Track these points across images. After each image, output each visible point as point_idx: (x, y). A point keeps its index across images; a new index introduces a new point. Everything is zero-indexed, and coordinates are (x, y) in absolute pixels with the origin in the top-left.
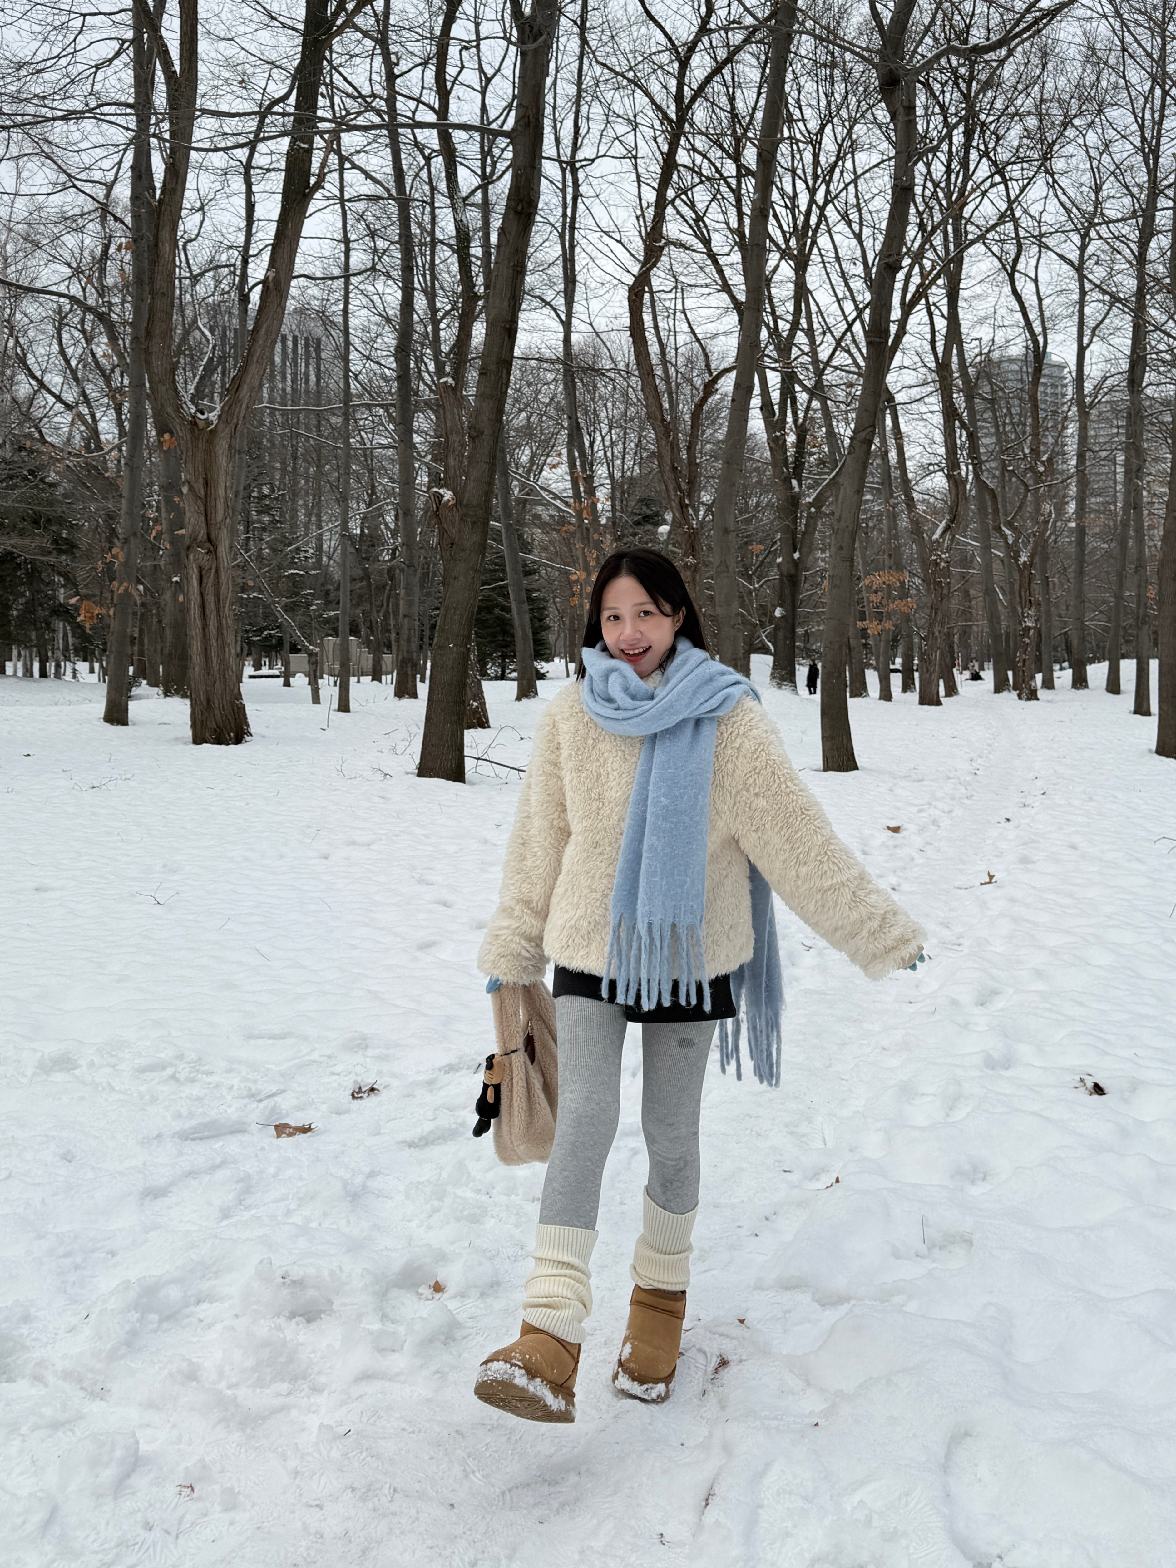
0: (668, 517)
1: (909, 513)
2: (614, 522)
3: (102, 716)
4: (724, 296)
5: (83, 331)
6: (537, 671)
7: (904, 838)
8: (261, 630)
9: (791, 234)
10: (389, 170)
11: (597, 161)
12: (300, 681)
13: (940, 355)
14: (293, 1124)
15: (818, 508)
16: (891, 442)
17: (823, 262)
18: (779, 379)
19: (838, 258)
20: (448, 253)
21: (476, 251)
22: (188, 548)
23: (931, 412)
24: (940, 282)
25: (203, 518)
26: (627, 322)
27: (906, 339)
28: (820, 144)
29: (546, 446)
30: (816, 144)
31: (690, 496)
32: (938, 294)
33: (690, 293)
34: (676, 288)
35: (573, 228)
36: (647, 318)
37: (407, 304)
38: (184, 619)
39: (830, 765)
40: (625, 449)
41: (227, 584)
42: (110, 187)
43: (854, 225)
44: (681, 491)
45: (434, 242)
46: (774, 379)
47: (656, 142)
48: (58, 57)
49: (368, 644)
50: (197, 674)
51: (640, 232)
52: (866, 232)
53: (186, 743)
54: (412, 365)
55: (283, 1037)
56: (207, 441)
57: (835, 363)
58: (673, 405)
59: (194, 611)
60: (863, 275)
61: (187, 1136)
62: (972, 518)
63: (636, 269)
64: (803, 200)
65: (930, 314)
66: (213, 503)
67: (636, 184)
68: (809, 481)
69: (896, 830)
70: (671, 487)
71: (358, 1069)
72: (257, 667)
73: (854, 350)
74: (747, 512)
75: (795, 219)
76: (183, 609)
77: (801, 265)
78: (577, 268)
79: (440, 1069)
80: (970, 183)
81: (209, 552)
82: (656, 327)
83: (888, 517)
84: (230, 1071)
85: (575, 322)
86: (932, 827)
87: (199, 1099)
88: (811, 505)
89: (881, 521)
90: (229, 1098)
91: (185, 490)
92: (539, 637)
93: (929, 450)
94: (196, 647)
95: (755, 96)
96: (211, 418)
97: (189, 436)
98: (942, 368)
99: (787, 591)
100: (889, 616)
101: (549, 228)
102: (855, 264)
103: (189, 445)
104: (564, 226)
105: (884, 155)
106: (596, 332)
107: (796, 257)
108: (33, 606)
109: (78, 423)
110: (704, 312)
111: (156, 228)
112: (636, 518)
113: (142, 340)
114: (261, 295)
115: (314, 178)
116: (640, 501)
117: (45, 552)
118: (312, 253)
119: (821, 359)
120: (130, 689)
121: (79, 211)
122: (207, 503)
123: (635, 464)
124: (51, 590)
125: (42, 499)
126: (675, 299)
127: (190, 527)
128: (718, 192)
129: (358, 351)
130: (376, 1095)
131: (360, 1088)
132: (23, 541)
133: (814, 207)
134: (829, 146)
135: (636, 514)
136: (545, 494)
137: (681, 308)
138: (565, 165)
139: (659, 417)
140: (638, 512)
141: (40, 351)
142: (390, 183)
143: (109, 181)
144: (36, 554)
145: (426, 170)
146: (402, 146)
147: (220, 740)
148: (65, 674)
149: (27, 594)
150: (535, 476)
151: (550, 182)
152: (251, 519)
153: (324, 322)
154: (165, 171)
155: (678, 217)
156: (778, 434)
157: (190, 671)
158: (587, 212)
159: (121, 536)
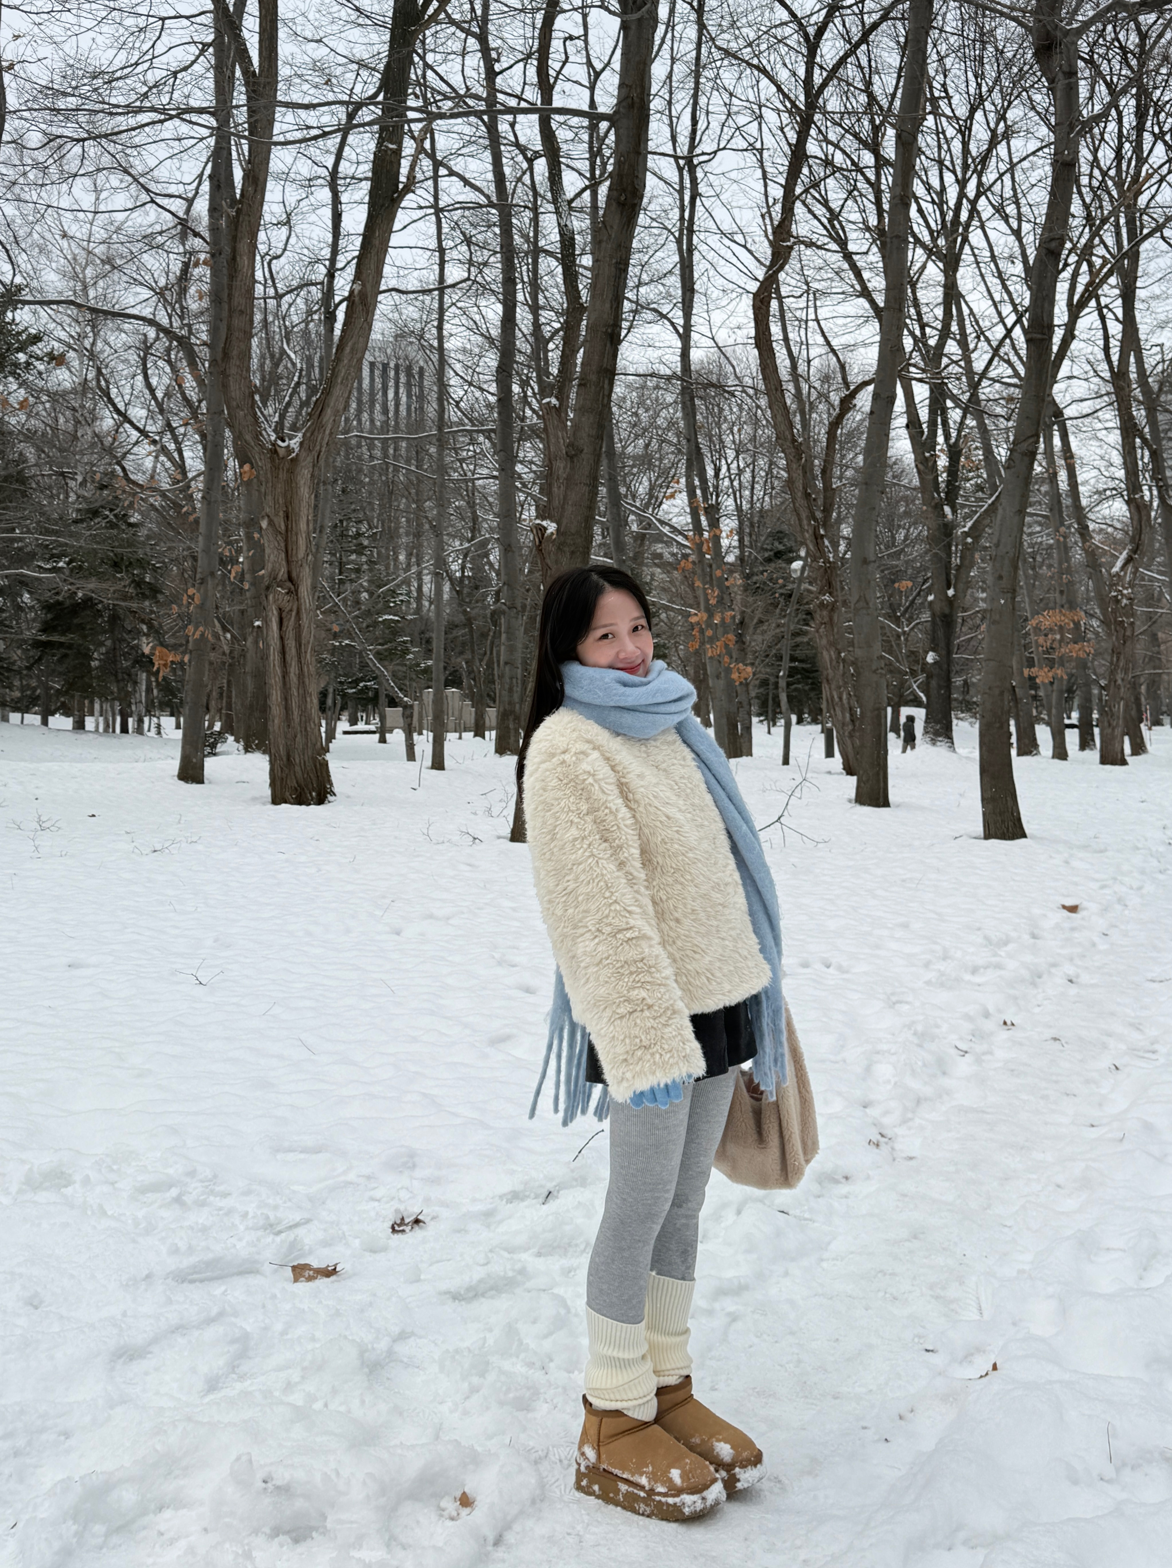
0: (803, 553)
1: (1084, 543)
2: (741, 559)
3: (176, 772)
4: (863, 302)
5: (169, 362)
7: (1083, 919)
8: (356, 682)
9: (938, 232)
10: (490, 176)
11: (719, 153)
12: (397, 737)
13: (1116, 364)
14: (315, 1264)
15: (976, 538)
16: (1060, 462)
17: (977, 263)
18: (927, 394)
19: (993, 257)
20: (554, 263)
21: (582, 260)
22: (268, 588)
23: (1106, 429)
24: (1113, 280)
25: (283, 555)
26: (752, 333)
27: (1075, 345)
28: (970, 130)
29: (666, 478)
30: (965, 131)
31: (825, 526)
32: (1110, 292)
33: (823, 301)
34: (807, 292)
35: (691, 232)
36: (775, 329)
37: (509, 320)
38: (264, 666)
39: (992, 831)
40: (753, 477)
41: (309, 627)
42: (190, 202)
43: (1011, 220)
44: (815, 520)
45: (537, 251)
46: (921, 392)
47: (783, 133)
48: (137, 64)
49: (471, 696)
50: (276, 727)
51: (766, 231)
52: (1025, 227)
53: (264, 804)
54: (516, 389)
55: (317, 1150)
56: (288, 471)
57: (992, 374)
58: (805, 423)
59: (274, 657)
60: (1023, 275)
61: (183, 1278)
62: (1159, 550)
63: (761, 274)
64: (952, 194)
65: (1103, 318)
66: (294, 538)
67: (762, 182)
68: (963, 509)
69: (1073, 909)
70: (804, 515)
71: (404, 1194)
72: (353, 721)
73: (1014, 359)
74: (894, 545)
75: (943, 215)
76: (264, 656)
77: (951, 263)
78: (696, 275)
79: (501, 1197)
80: (1146, 166)
81: (289, 592)
82: (786, 339)
83: (1058, 548)
84: (248, 1193)
85: (694, 335)
86: (1118, 907)
87: (204, 1230)
88: (966, 534)
89: (1050, 556)
90: (242, 1228)
91: (264, 524)
93: (1106, 473)
94: (276, 697)
95: (894, 82)
96: (292, 445)
97: (269, 466)
98: (1119, 377)
99: (940, 634)
100: (1062, 662)
101: (665, 232)
102: (1013, 262)
103: (269, 475)
104: (681, 231)
105: (1042, 141)
106: (719, 348)
107: (945, 256)
108: (115, 656)
109: (162, 458)
110: (840, 321)
111: (235, 239)
112: (766, 555)
113: (220, 361)
114: (346, 313)
115: (403, 179)
116: (770, 535)
117: (125, 597)
118: (403, 265)
119: (975, 370)
120: (213, 746)
121: (158, 228)
122: (287, 538)
123: (765, 494)
124: (134, 639)
125: (123, 540)
126: (807, 307)
127: (269, 566)
128: (855, 188)
129: (457, 374)
130: (421, 1228)
131: (403, 1219)
132: (105, 586)
133: (965, 201)
134: (980, 133)
135: (766, 550)
136: (666, 530)
137: (813, 317)
138: (682, 162)
139: (789, 437)
140: (769, 547)
141: (123, 382)
142: (491, 189)
143: (190, 195)
144: (117, 599)
145: (528, 173)
146: (502, 148)
147: (301, 800)
148: (149, 730)
149: (109, 643)
150: (654, 509)
151: (666, 182)
152: (344, 559)
153: (423, 346)
154: (243, 178)
155: (810, 216)
156: (927, 455)
157: (270, 723)
158: (707, 214)
159: (198, 576)
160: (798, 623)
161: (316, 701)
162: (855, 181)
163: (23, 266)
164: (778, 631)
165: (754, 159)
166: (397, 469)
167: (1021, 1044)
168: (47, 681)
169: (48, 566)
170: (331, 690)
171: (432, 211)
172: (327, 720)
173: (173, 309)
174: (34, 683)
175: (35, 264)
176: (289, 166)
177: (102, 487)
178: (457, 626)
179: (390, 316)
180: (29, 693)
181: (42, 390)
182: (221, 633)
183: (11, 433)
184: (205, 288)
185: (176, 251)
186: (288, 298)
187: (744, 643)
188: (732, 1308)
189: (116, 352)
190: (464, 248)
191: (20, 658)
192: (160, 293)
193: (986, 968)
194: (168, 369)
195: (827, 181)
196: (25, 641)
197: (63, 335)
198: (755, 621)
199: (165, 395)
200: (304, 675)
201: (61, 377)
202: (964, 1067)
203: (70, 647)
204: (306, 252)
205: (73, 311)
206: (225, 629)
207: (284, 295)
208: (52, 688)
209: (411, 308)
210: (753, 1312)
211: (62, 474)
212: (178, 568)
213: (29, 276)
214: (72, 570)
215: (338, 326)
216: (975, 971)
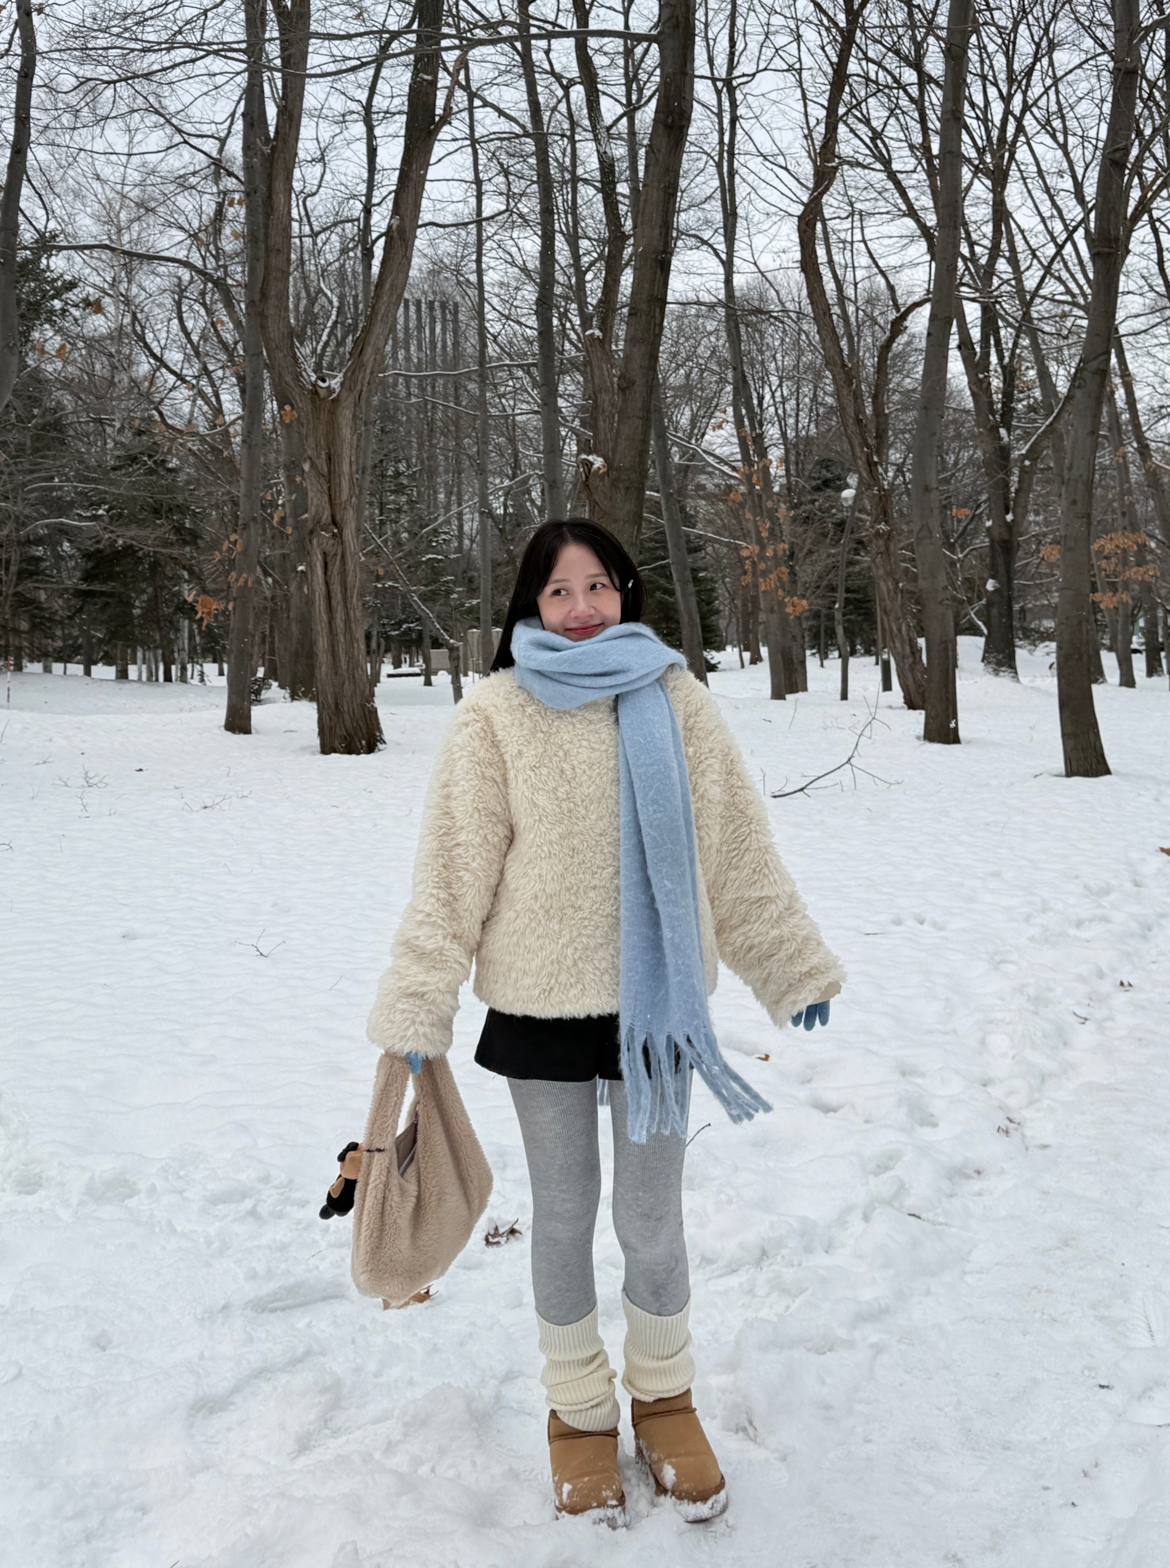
0: (852, 480)
1: (1143, 462)
2: (789, 488)
3: (223, 723)
4: (910, 223)
5: (204, 304)
6: (707, 661)
8: (399, 624)
9: (985, 148)
10: (525, 105)
11: (758, 75)
12: (443, 679)
15: (1034, 460)
17: (1024, 179)
18: (979, 313)
19: (1040, 172)
20: (591, 191)
21: (623, 188)
22: (311, 532)
23: (1159, 345)
25: (326, 498)
26: (798, 256)
27: (1129, 259)
28: (1014, 43)
29: (709, 407)
30: (1009, 46)
31: (879, 453)
32: (1162, 206)
33: (869, 222)
34: (852, 214)
35: (732, 155)
36: (821, 252)
37: (547, 254)
38: (309, 612)
39: (1075, 768)
40: (798, 405)
41: (355, 571)
42: (223, 142)
43: (1057, 134)
44: (868, 446)
45: (575, 180)
46: (972, 312)
47: (824, 51)
50: (323, 674)
51: (809, 154)
52: (1072, 141)
53: (313, 753)
54: (555, 322)
56: (329, 412)
57: (1043, 292)
58: (854, 350)
59: (320, 603)
60: (1072, 190)
61: (263, 1306)
63: (804, 196)
64: (997, 110)
65: (1155, 232)
66: (337, 480)
67: (801, 102)
68: (1018, 432)
70: (856, 442)
72: (397, 664)
73: (1065, 275)
74: (944, 471)
75: (988, 131)
76: (309, 602)
77: (999, 181)
78: (738, 201)
81: (334, 535)
82: (831, 261)
83: (1118, 468)
85: (737, 261)
88: (1025, 457)
91: (306, 467)
92: (707, 622)
93: (1160, 390)
94: (322, 643)
96: (333, 386)
97: (310, 407)
99: (1000, 560)
100: (1125, 586)
101: (704, 157)
102: (1062, 177)
103: (310, 417)
104: (721, 154)
105: (1087, 52)
106: (762, 273)
107: (993, 172)
108: (156, 603)
109: (200, 402)
110: (887, 241)
111: (270, 179)
112: (814, 483)
113: (258, 303)
114: (385, 249)
115: (439, 111)
116: (818, 463)
117: (167, 544)
118: (440, 198)
119: (1027, 289)
120: (258, 693)
121: (191, 169)
122: (330, 479)
123: (810, 421)
124: (175, 585)
125: (162, 486)
126: (852, 228)
127: (313, 510)
128: (897, 106)
129: (494, 309)
130: (517, 1239)
131: (496, 1229)
132: (143, 533)
133: (1010, 117)
134: (1025, 47)
135: (814, 478)
136: (710, 459)
137: (860, 238)
138: (720, 84)
139: (839, 362)
140: (816, 475)
141: (159, 326)
142: (526, 119)
143: (223, 135)
144: (158, 546)
145: (564, 100)
146: (537, 76)
147: (350, 749)
148: (192, 678)
149: (150, 590)
150: (697, 440)
151: (703, 105)
152: (384, 500)
153: (458, 281)
154: (278, 115)
155: (852, 135)
156: (981, 376)
157: (317, 671)
158: (747, 137)
159: (240, 522)
160: (849, 553)
161: (363, 647)
162: (897, 98)
163: (58, 211)
164: (829, 561)
165: (793, 79)
166: (434, 407)
167: (1143, 1008)
168: (89, 629)
169: (88, 514)
170: (375, 633)
171: (468, 142)
172: (371, 662)
173: (208, 250)
174: (76, 632)
175: (69, 209)
176: (322, 101)
177: (139, 433)
178: (499, 564)
179: (425, 252)
180: (70, 642)
181: (78, 336)
182: (262, 577)
183: (48, 381)
184: (239, 228)
185: (209, 191)
186: (323, 236)
187: (795, 575)
188: (874, 1339)
189: (151, 296)
190: (501, 179)
191: (62, 608)
192: (194, 236)
193: (1091, 921)
194: (203, 312)
195: (869, 100)
196: (66, 590)
197: (98, 280)
198: (805, 551)
199: (201, 338)
200: (350, 621)
201: (96, 323)
202: (1085, 1036)
203: (111, 595)
204: (343, 188)
205: (106, 255)
206: (266, 574)
207: (319, 233)
208: (94, 637)
209: (447, 243)
210: (899, 1341)
211: (100, 421)
212: (218, 513)
213: (63, 221)
214: (111, 518)
215: (376, 263)
216: (1079, 924)
